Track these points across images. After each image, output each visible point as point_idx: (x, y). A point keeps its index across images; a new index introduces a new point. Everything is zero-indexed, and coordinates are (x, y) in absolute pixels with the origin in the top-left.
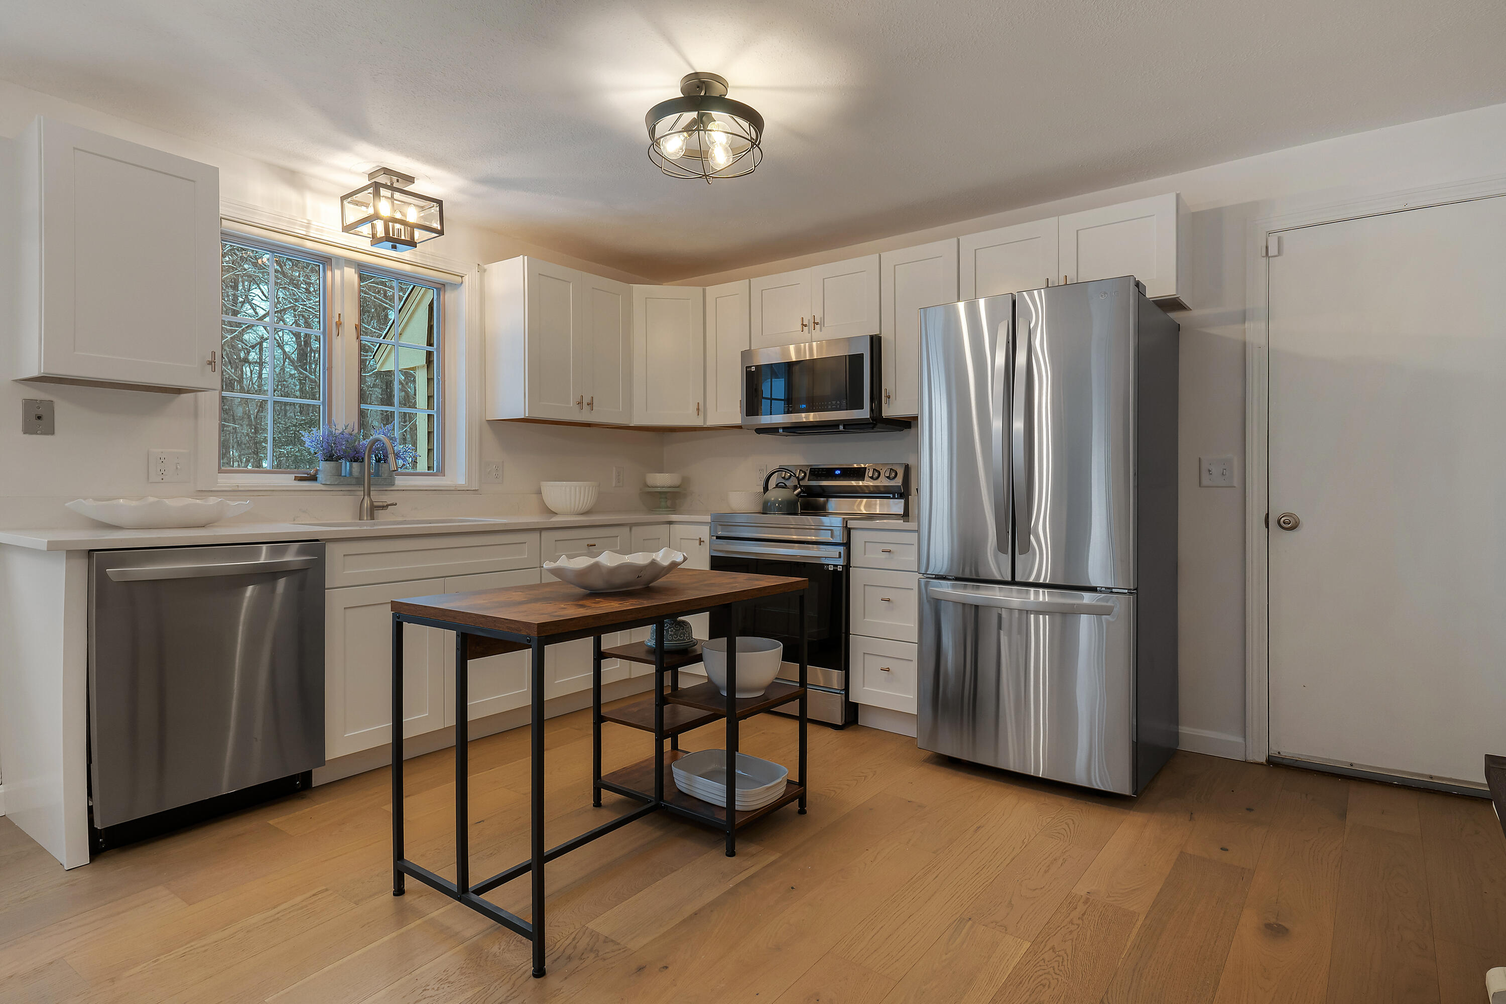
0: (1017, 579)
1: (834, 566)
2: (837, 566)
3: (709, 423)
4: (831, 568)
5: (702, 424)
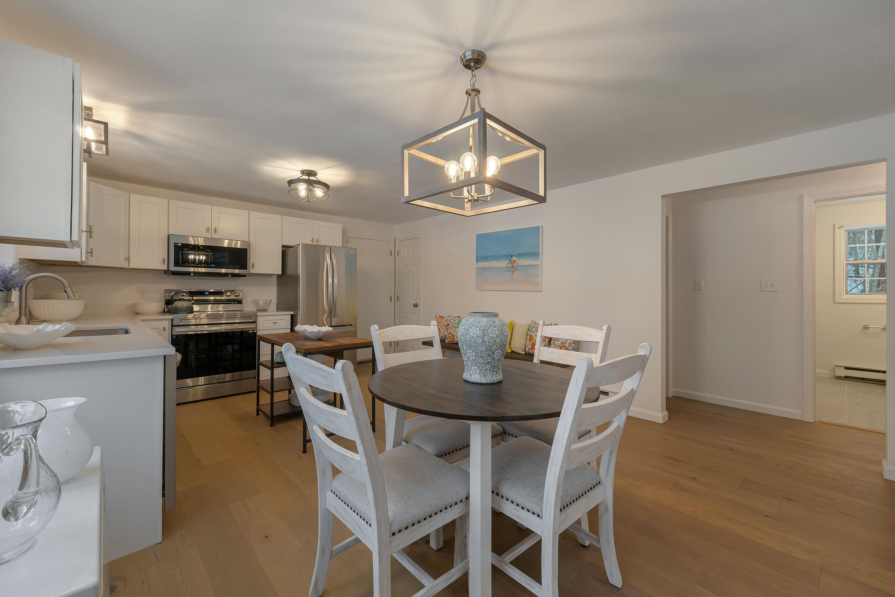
1: (252, 331)
2: (254, 330)
3: (132, 266)
4: (251, 332)
5: (128, 267)
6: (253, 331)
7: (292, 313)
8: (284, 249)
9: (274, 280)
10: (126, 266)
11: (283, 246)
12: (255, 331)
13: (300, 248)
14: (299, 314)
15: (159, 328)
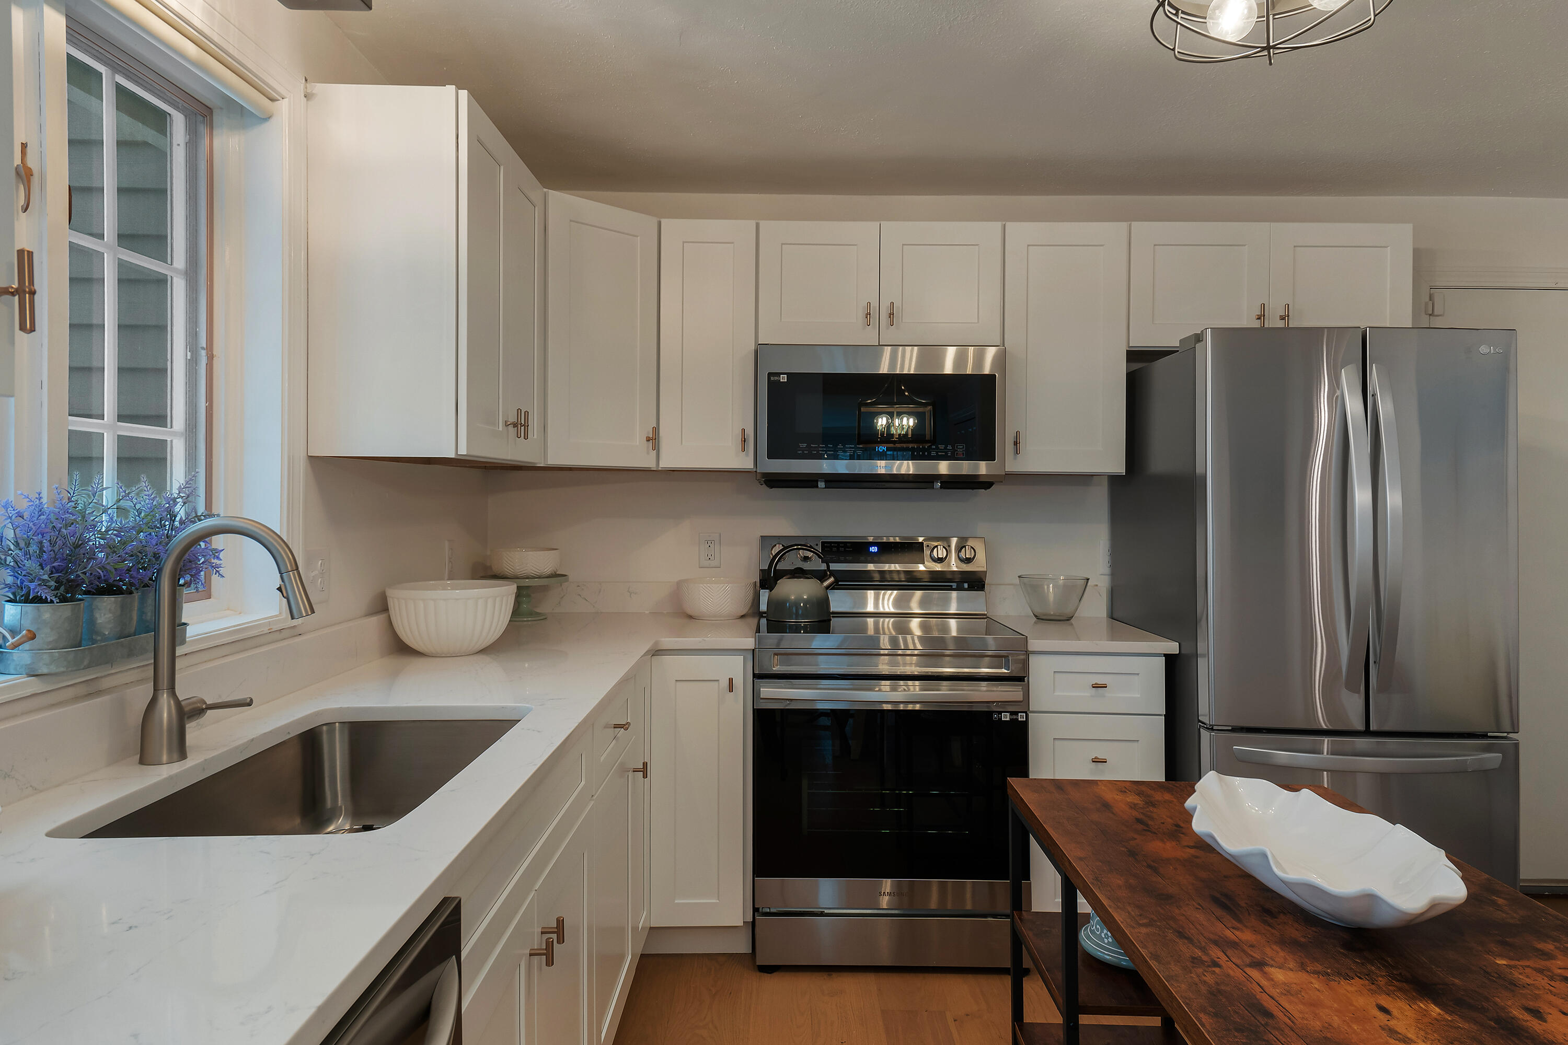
0: (1373, 727)
1: (1012, 713)
2: (1016, 713)
3: (665, 464)
4: (1006, 717)
5: (655, 466)
6: (1014, 717)
7: (1173, 647)
8: (1136, 366)
9: (1100, 496)
10: (647, 461)
11: (1134, 356)
12: (1021, 717)
13: (1207, 354)
14: (1203, 656)
15: (718, 680)
